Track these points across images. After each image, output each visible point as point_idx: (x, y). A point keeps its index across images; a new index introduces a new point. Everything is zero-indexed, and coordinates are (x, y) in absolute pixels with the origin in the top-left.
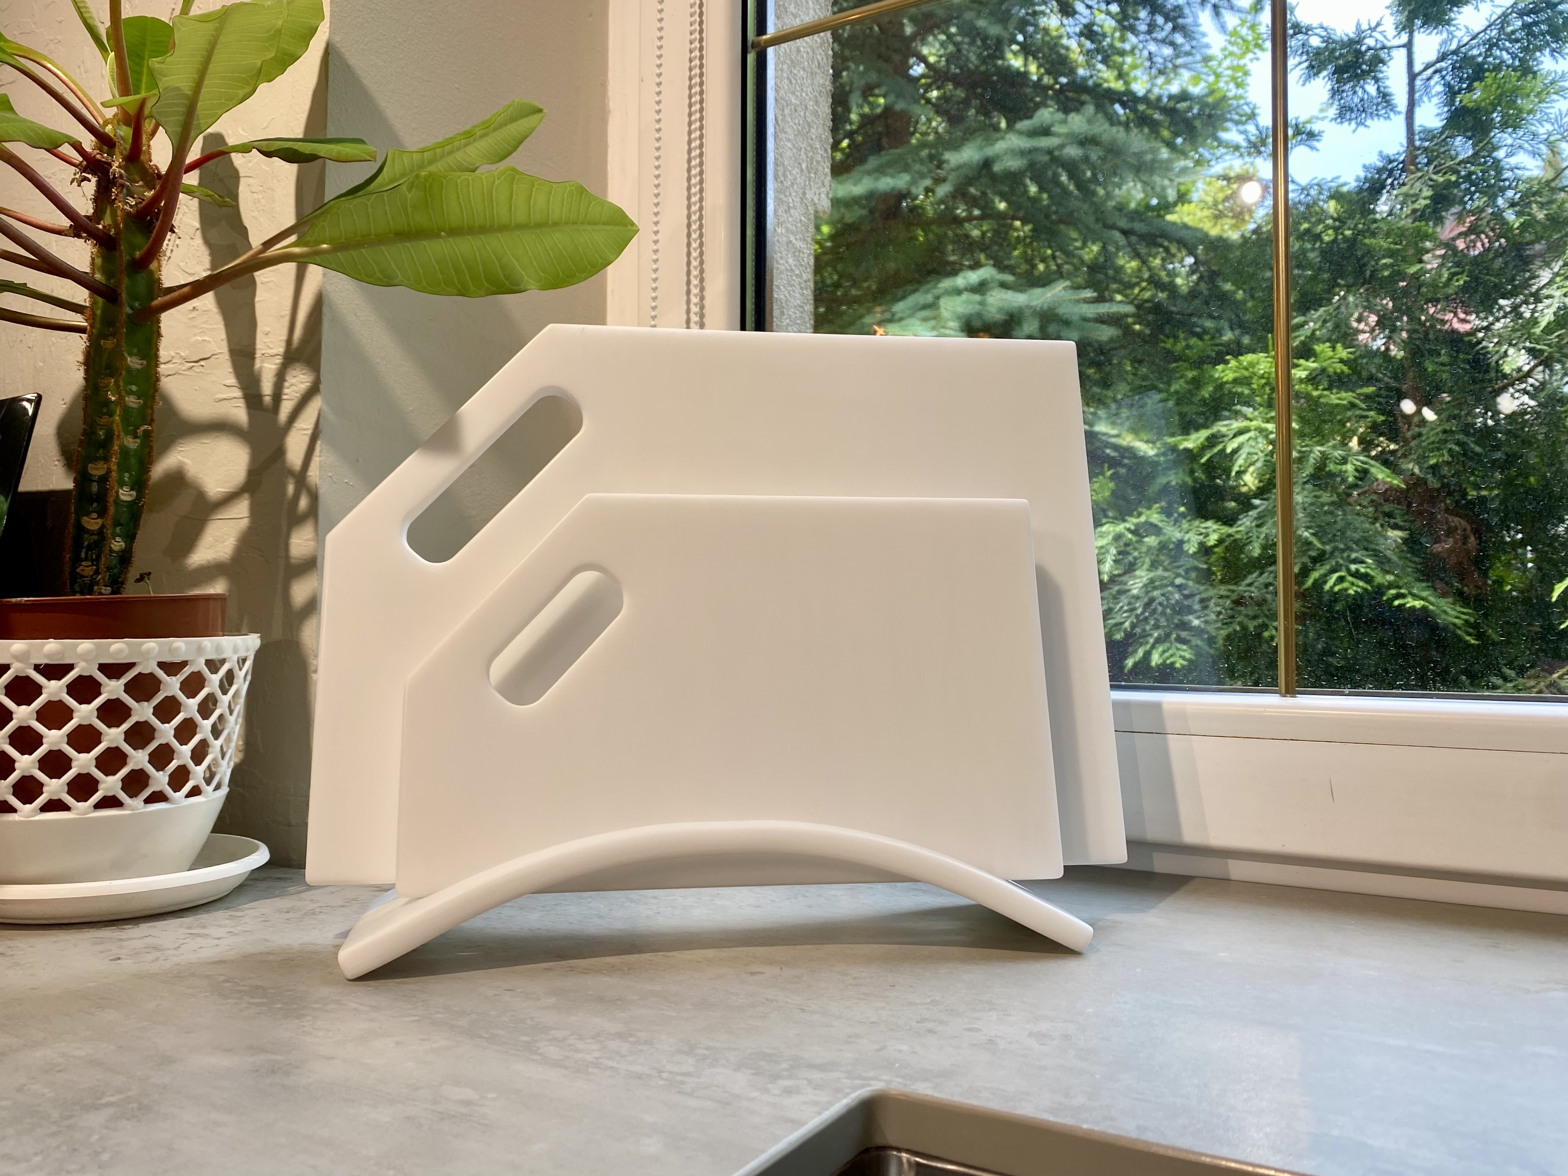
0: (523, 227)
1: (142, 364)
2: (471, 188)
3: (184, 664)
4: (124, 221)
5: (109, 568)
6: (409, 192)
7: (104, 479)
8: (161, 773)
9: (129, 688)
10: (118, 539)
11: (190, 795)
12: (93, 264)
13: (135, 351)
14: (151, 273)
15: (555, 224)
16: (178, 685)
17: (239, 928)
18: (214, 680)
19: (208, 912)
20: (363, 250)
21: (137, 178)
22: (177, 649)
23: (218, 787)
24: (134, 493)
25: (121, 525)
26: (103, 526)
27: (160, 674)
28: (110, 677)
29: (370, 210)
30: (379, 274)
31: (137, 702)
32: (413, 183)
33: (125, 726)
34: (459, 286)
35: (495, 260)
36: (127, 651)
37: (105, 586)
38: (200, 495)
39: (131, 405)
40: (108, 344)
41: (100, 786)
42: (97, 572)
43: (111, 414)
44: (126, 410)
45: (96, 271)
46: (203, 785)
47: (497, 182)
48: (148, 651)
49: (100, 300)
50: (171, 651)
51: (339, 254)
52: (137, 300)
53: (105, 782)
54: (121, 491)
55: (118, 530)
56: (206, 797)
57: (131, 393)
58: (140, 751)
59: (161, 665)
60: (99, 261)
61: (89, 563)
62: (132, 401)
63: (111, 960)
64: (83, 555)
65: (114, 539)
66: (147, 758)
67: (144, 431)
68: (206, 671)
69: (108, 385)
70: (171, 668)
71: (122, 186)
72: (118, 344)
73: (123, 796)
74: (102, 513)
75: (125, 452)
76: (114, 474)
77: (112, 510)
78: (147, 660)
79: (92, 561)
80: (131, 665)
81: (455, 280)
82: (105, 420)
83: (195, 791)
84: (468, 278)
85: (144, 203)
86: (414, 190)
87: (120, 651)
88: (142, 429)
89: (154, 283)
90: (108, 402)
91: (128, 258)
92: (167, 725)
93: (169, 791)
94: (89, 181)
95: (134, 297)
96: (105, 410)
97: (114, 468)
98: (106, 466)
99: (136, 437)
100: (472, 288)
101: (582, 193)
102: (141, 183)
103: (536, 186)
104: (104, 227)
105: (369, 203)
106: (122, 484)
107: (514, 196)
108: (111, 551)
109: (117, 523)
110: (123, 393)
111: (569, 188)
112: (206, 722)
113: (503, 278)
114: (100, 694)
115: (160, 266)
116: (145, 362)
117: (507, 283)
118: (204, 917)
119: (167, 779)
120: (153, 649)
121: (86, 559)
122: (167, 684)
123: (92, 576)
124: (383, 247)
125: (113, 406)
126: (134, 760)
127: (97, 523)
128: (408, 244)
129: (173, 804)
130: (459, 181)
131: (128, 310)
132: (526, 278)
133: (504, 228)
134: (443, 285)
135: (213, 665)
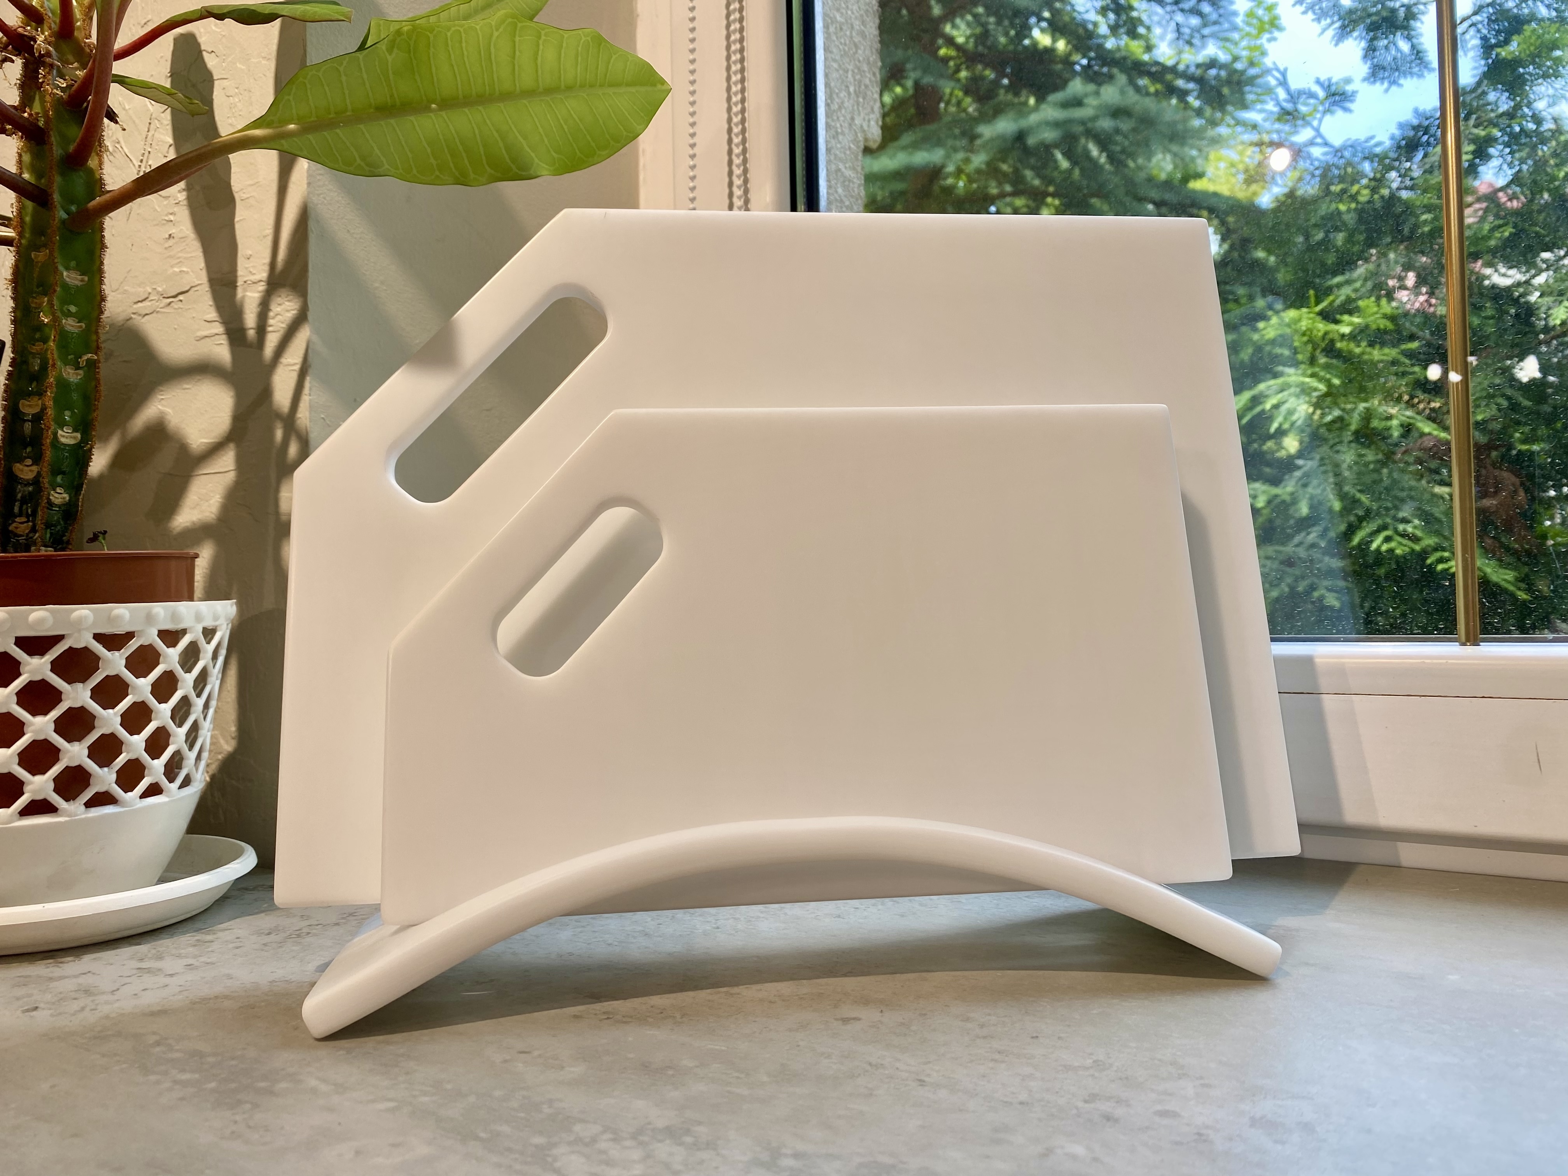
0: (530, 93)
1: (82, 281)
2: (464, 45)
3: (130, 636)
4: (56, 111)
5: (48, 525)
6: (390, 54)
7: (38, 418)
8: (106, 769)
9: (57, 667)
10: (58, 490)
11: (144, 795)
12: (20, 162)
13: (73, 264)
14: (91, 172)
15: (569, 88)
16: (123, 662)
17: (202, 959)
18: (171, 657)
19: (172, 936)
20: (338, 131)
21: (70, 57)
22: (119, 617)
23: (187, 782)
24: (79, 435)
25: (63, 473)
26: (39, 474)
27: (98, 648)
28: (31, 654)
29: (344, 78)
30: (359, 161)
31: (69, 683)
32: (394, 41)
33: (55, 714)
34: (457, 174)
35: (499, 139)
36: (50, 621)
37: (46, 546)
38: (183, 448)
39: (68, 328)
40: (40, 256)
41: (26, 789)
42: (34, 530)
43: (45, 340)
44: (64, 337)
45: (25, 171)
46: (164, 782)
47: (496, 34)
48: (80, 620)
49: (29, 204)
50: (110, 620)
51: (310, 137)
52: (72, 203)
53: (31, 783)
54: (60, 432)
55: (59, 479)
56: (168, 797)
57: (69, 314)
58: (76, 744)
59: (98, 637)
60: (27, 158)
61: (24, 519)
62: (71, 325)
63: (28, 1011)
64: (16, 510)
65: (54, 490)
66: (86, 752)
67: (88, 360)
68: (160, 645)
69: (41, 303)
70: (114, 642)
71: (52, 66)
72: (51, 253)
73: (56, 800)
74: (37, 459)
75: (63, 385)
76: (50, 412)
77: (48, 454)
78: (79, 631)
79: (28, 516)
80: (58, 639)
81: (452, 165)
82: (37, 347)
83: (154, 790)
84: (466, 161)
85: (76, 85)
86: (395, 50)
87: (41, 621)
88: (85, 357)
89: (96, 184)
90: (40, 327)
91: (60, 151)
92: (110, 711)
93: (117, 791)
94: (13, 61)
95: (69, 199)
96: (37, 336)
97: (50, 403)
98: (40, 402)
99: (78, 368)
100: (472, 176)
101: (600, 45)
102: (76, 65)
103: (543, 37)
104: (30, 115)
105: (341, 69)
106: (62, 424)
107: (517, 53)
108: (50, 504)
109: (56, 471)
110: (59, 314)
111: (584, 39)
112: (163, 705)
113: (508, 161)
114: (19, 675)
115: (101, 164)
116: (86, 278)
117: (514, 167)
118: (165, 944)
119: (114, 777)
120: (86, 617)
121: (20, 515)
122: (108, 661)
123: (27, 535)
124: (362, 126)
125: (47, 330)
126: (68, 755)
127: (31, 471)
128: (392, 121)
129: (123, 807)
130: (449, 34)
131: (63, 215)
132: (536, 160)
133: (506, 96)
134: (437, 173)
135: (170, 637)
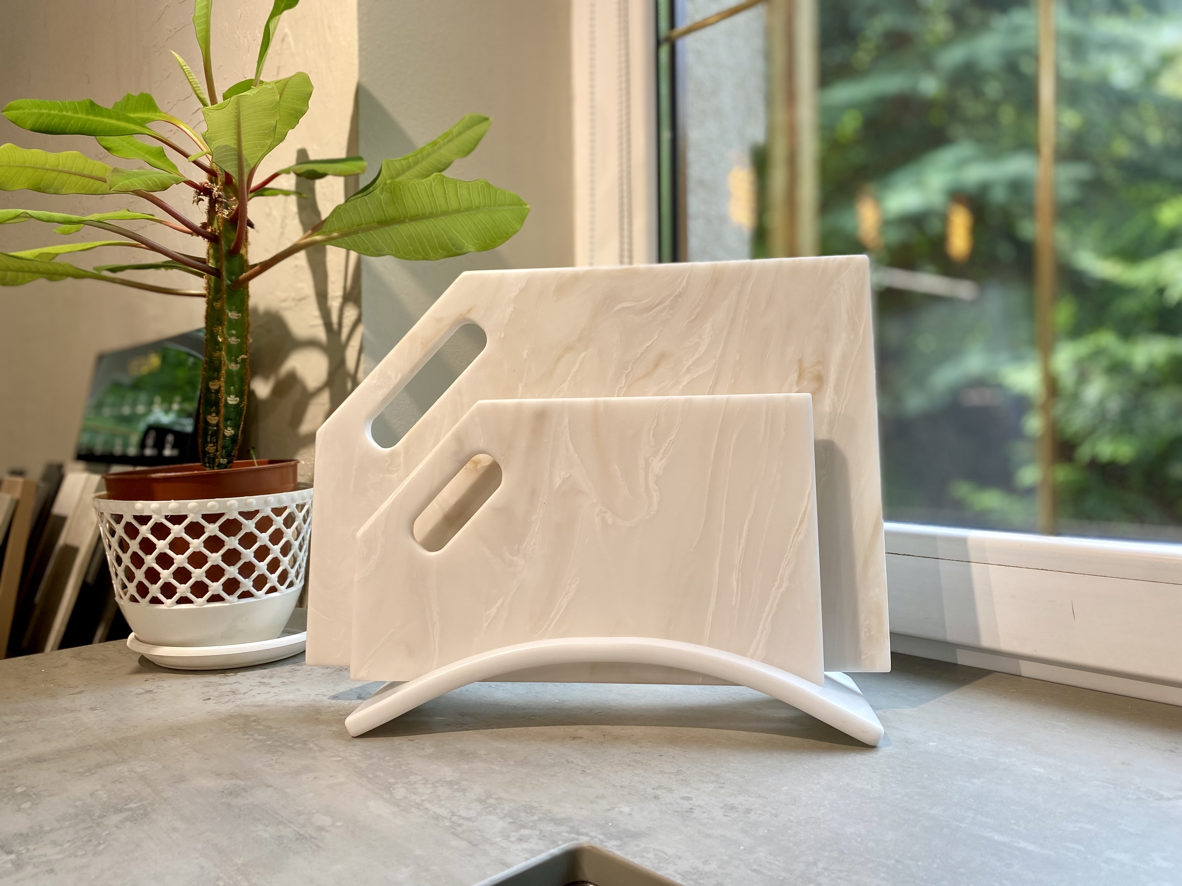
0: (457, 211)
1: (238, 316)
2: (418, 189)
3: (257, 512)
4: (224, 225)
5: (223, 447)
6: (382, 195)
7: (218, 391)
8: (247, 580)
9: (222, 529)
10: (229, 428)
11: (268, 592)
12: (208, 253)
13: (234, 307)
14: (242, 256)
15: (478, 208)
16: (254, 525)
18: (279, 522)
20: (359, 235)
21: (232, 195)
22: (250, 504)
23: (291, 585)
24: (238, 399)
25: (231, 419)
26: (219, 422)
27: (241, 519)
28: (209, 523)
29: (359, 209)
30: (372, 249)
31: (228, 537)
32: (383, 188)
33: (222, 552)
34: (423, 254)
35: (444, 234)
36: (217, 506)
37: (223, 458)
39: (232, 343)
40: (217, 305)
41: (210, 589)
42: (217, 450)
43: (221, 350)
44: (229, 347)
45: (210, 258)
46: (278, 585)
47: (433, 184)
48: (231, 505)
49: (213, 277)
50: (246, 504)
51: (345, 238)
52: (233, 275)
53: (211, 586)
54: (229, 398)
55: (229, 423)
56: (280, 593)
57: (231, 335)
58: (232, 567)
59: (241, 513)
60: (211, 251)
61: (212, 445)
62: (233, 340)
64: (209, 440)
65: (226, 429)
66: (237, 571)
67: (242, 359)
68: (273, 516)
69: (218, 331)
70: (249, 515)
71: (222, 202)
72: (222, 305)
73: (224, 595)
74: (218, 413)
75: (229, 373)
76: (223, 389)
77: (223, 411)
78: (231, 511)
79: (214, 443)
80: (222, 515)
81: (421, 250)
82: (216, 354)
83: (273, 590)
84: (428, 247)
85: (233, 212)
86: (384, 192)
87: (213, 507)
88: (240, 357)
89: (244, 262)
90: (218, 343)
91: (227, 248)
92: (248, 550)
93: (253, 591)
94: (203, 200)
95: (230, 273)
96: (217, 347)
97: (223, 384)
98: (219, 383)
99: (237, 363)
100: (432, 254)
101: (489, 187)
102: (234, 198)
103: (458, 185)
104: (212, 230)
105: (357, 204)
106: (229, 394)
107: (447, 192)
108: (225, 436)
109: (227, 419)
110: (227, 336)
111: (480, 184)
112: (276, 546)
113: (450, 246)
114: (204, 533)
115: (247, 251)
116: (240, 315)
117: (454, 249)
119: (251, 583)
120: (234, 504)
121: (211, 442)
122: (246, 525)
123: (214, 452)
124: (371, 232)
125: (221, 345)
126: (229, 573)
127: (215, 419)
128: (387, 228)
130: (409, 185)
131: (229, 282)
132: (466, 244)
133: (445, 213)
134: (413, 254)
